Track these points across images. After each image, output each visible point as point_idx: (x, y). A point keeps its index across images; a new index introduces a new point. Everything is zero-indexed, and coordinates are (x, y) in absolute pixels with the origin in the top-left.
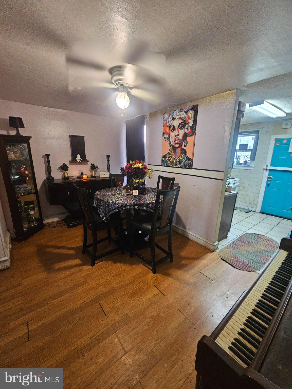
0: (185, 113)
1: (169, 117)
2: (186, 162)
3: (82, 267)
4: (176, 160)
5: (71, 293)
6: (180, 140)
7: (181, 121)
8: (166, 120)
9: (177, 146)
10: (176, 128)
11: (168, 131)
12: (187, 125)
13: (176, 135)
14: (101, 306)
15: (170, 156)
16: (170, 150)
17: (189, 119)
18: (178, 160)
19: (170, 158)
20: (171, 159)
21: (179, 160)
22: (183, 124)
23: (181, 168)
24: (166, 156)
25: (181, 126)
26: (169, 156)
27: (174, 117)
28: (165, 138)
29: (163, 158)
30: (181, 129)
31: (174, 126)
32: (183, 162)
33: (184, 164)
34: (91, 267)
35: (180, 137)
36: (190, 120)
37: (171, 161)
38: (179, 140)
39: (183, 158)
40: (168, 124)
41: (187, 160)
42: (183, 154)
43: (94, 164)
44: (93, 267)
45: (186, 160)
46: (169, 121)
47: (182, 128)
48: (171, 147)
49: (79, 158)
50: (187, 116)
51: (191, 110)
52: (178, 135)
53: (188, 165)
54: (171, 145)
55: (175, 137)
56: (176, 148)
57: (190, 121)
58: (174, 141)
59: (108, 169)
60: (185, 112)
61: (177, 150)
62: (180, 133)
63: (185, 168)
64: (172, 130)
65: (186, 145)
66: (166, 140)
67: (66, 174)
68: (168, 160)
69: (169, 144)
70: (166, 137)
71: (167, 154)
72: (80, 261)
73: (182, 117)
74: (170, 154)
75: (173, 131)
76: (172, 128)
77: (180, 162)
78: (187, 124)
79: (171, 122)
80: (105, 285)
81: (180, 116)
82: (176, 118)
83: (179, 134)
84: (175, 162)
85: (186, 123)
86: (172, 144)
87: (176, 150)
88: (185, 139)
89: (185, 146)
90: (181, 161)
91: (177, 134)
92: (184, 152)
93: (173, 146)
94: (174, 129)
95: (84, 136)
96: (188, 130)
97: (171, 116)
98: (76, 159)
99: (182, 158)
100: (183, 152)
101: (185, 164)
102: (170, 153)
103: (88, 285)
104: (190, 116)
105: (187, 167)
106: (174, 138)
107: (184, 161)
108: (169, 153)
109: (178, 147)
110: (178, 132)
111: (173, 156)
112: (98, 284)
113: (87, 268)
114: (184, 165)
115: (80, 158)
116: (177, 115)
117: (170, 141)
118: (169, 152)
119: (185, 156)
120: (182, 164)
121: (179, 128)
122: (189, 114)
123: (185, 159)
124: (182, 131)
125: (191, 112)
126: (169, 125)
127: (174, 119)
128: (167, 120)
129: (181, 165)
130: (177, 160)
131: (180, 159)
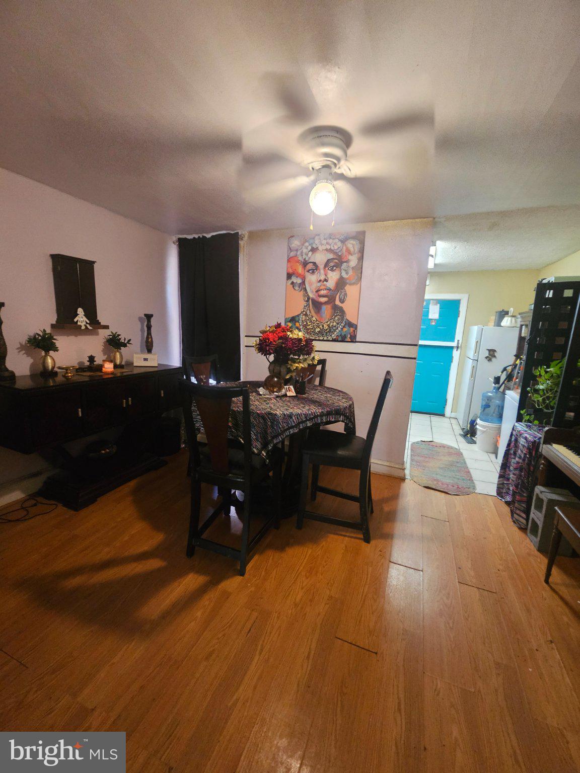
0: (340, 243)
1: (303, 245)
2: (345, 329)
3: (220, 587)
4: (321, 326)
5: (260, 654)
6: (330, 290)
7: (331, 256)
8: (295, 249)
9: (323, 300)
10: (321, 267)
11: (300, 270)
12: (345, 264)
13: (320, 281)
14: (348, 642)
15: (307, 318)
16: (307, 308)
17: (350, 253)
18: (326, 327)
19: (307, 323)
20: (309, 324)
21: (329, 327)
22: (336, 261)
23: (334, 340)
24: (297, 319)
25: (332, 264)
26: (303, 319)
27: (314, 246)
28: (293, 283)
29: (290, 322)
30: (332, 270)
31: (314, 264)
32: (337, 330)
33: (339, 334)
34: (242, 577)
35: (331, 284)
36: (352, 255)
37: (308, 329)
38: (327, 290)
39: (338, 324)
40: (300, 258)
41: (347, 326)
42: (337, 315)
43: (119, 335)
44: (246, 576)
45: (344, 327)
46: (302, 252)
47: (335, 268)
48: (308, 301)
49: (81, 318)
50: (344, 247)
51: (353, 238)
52: (326, 280)
53: (349, 336)
54: (309, 298)
55: (319, 284)
56: (321, 304)
57: (350, 257)
58: (317, 292)
59: (147, 346)
60: (340, 240)
61: (324, 307)
62: (329, 276)
63: (343, 341)
64: (309, 270)
65: (343, 299)
66: (297, 288)
67: (49, 361)
68: (301, 327)
69: (304, 296)
70: (295, 281)
71: (298, 316)
72: (200, 575)
73: (333, 248)
74: (306, 315)
75: (313, 271)
76: (310, 266)
77: (331, 330)
78: (345, 262)
79: (307, 255)
80: (311, 601)
81: (328, 247)
82: (320, 248)
83: (327, 278)
84: (318, 330)
85: (343, 260)
86: (311, 295)
87: (321, 309)
88: (342, 289)
89: (342, 301)
90: (334, 328)
91: (322, 277)
92: (339, 311)
93: (313, 300)
94: (317, 270)
95: (94, 262)
96: (347, 273)
97: (307, 244)
98: (75, 320)
99: (335, 323)
100: (337, 313)
101: (343, 334)
102: (306, 312)
103: (278, 617)
104: (352, 249)
105: (346, 340)
106: (315, 285)
107: (339, 329)
108: (304, 313)
109: (326, 303)
110: (326, 275)
111: (314, 319)
112: (296, 605)
113: (232, 584)
114: (341, 335)
115: (85, 319)
116: (322, 244)
117: (306, 290)
118: (304, 311)
119: (342, 320)
120: (335, 333)
121: (327, 268)
122: (350, 246)
123: (342, 324)
124: (335, 273)
125: (352, 242)
126: (303, 260)
127: (314, 250)
128: (297, 250)
129: (333, 335)
130: (323, 326)
131: (332, 324)
